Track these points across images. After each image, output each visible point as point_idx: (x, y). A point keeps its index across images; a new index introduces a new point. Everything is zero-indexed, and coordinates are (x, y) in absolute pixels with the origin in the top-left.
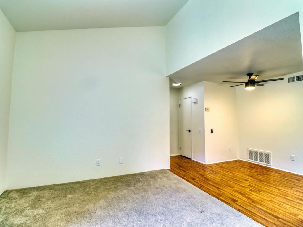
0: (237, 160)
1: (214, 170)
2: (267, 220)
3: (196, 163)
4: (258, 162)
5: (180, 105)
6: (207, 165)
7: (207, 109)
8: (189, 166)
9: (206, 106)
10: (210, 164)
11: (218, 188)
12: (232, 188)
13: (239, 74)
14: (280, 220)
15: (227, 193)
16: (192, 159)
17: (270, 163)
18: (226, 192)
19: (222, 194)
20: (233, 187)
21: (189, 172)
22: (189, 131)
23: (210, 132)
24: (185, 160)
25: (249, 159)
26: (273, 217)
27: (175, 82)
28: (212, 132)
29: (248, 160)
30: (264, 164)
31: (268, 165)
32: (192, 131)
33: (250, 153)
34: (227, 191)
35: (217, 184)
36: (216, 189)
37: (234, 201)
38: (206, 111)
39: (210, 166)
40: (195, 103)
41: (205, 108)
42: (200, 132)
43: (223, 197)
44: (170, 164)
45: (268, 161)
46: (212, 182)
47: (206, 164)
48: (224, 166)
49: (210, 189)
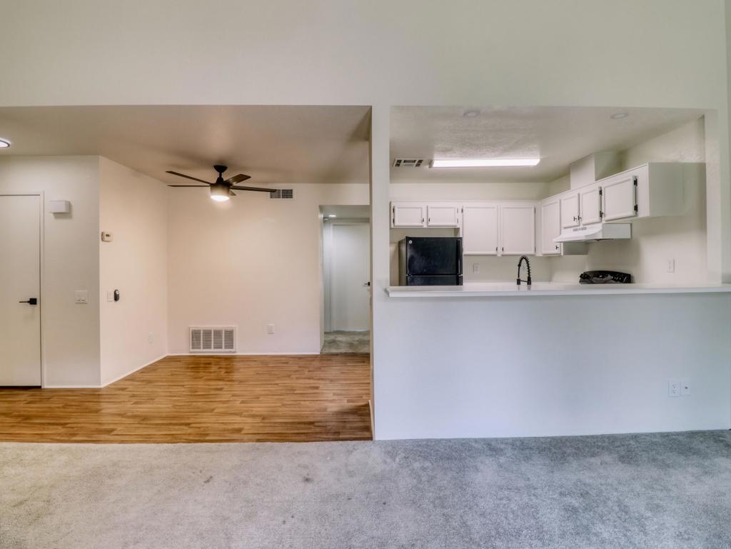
0: (165, 358)
1: (135, 393)
2: (304, 433)
3: (70, 393)
4: (212, 351)
6: (107, 388)
7: (108, 235)
8: (59, 408)
9: (103, 228)
10: (113, 384)
11: (188, 424)
12: (211, 412)
14: (316, 424)
15: (212, 425)
17: (234, 347)
18: (209, 425)
19: (204, 431)
20: (212, 410)
21: (72, 420)
22: (33, 302)
23: (110, 297)
24: (23, 394)
25: (193, 348)
26: (307, 426)
28: (116, 298)
29: (192, 352)
30: (223, 352)
31: (230, 352)
32: (42, 301)
33: (195, 335)
34: (208, 420)
35: (174, 417)
36: (186, 428)
37: (239, 431)
38: (103, 240)
39: (118, 388)
40: (62, 216)
41: (100, 233)
42: (81, 302)
43: (214, 435)
45: (230, 344)
46: (161, 418)
47: (102, 386)
48: (147, 376)
49: (172, 435)
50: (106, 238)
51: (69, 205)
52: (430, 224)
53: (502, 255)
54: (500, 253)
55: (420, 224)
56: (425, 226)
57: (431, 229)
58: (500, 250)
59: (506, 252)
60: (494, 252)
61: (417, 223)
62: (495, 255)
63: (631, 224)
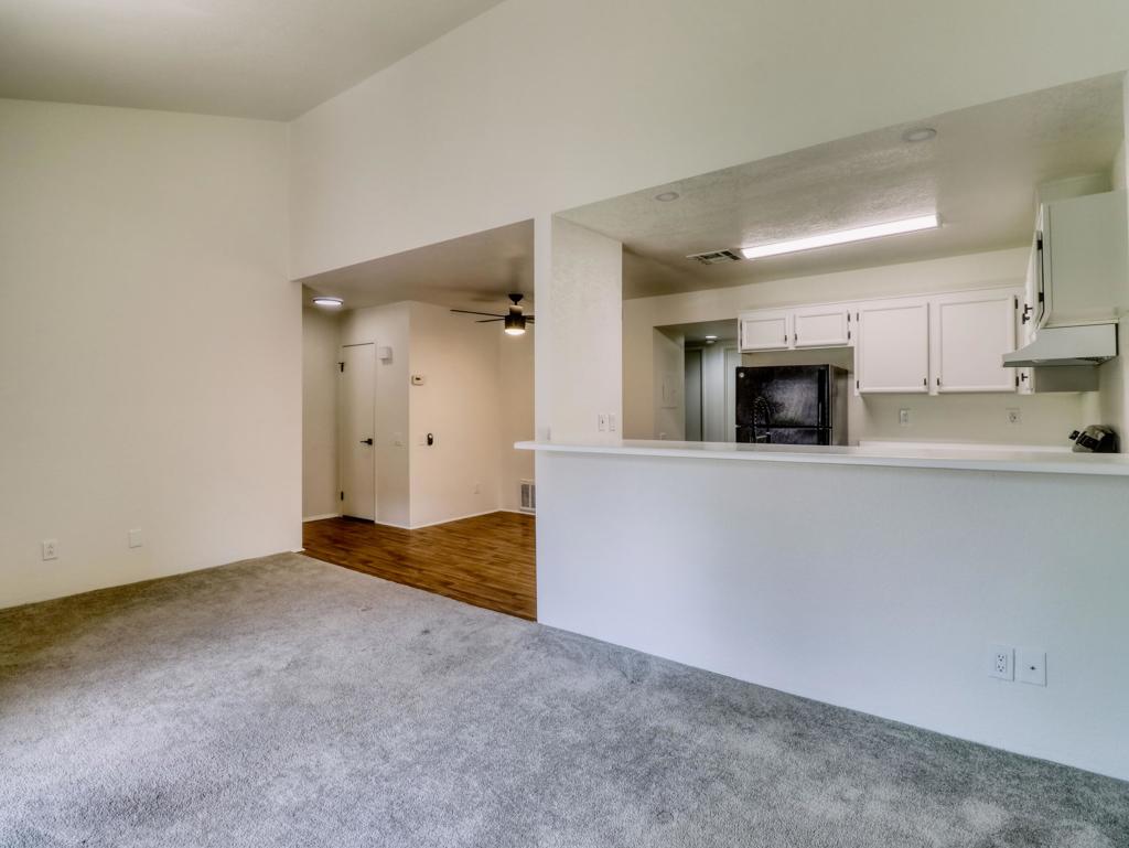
1: (427, 538)
5: (342, 365)
6: (414, 531)
7: (418, 379)
8: (363, 539)
9: (414, 372)
10: (421, 529)
12: (453, 565)
13: (490, 294)
15: (436, 575)
16: (377, 522)
20: (455, 564)
22: (370, 442)
23: (425, 441)
25: (522, 506)
27: (323, 296)
28: (430, 442)
32: (376, 442)
33: (525, 490)
34: (439, 572)
38: (413, 383)
39: (421, 532)
40: (387, 361)
41: (411, 376)
42: (397, 444)
44: (304, 538)
47: (411, 528)
50: (416, 382)
51: (390, 350)
52: (800, 342)
53: (940, 393)
54: (935, 390)
55: (783, 345)
56: (792, 348)
57: (800, 351)
58: (933, 383)
59: (946, 388)
60: (922, 388)
61: (778, 344)
62: (926, 393)
63: (1117, 325)
